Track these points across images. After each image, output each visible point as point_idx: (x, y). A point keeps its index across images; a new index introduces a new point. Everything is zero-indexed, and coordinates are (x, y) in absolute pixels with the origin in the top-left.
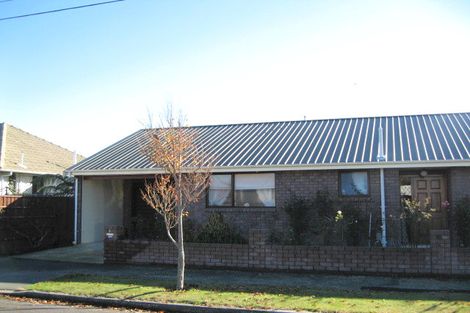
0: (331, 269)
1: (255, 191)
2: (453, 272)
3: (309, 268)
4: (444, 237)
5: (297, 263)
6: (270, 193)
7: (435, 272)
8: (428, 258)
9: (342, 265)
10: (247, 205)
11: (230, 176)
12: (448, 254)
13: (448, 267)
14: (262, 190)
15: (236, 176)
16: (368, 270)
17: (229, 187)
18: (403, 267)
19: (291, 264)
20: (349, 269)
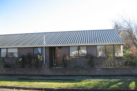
0: (18, 74)
1: (13, 53)
2: (48, 74)
3: (13, 74)
4: (46, 65)
5: (11, 72)
6: (17, 53)
7: (43, 74)
8: (42, 71)
9: (21, 73)
10: (11, 57)
11: (6, 49)
12: (47, 70)
13: (47, 73)
14: (15, 53)
15: (8, 49)
16: (27, 74)
17: (6, 52)
18: (36, 73)
19: (9, 73)
20: (23, 74)
